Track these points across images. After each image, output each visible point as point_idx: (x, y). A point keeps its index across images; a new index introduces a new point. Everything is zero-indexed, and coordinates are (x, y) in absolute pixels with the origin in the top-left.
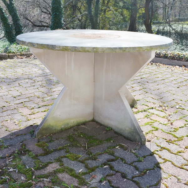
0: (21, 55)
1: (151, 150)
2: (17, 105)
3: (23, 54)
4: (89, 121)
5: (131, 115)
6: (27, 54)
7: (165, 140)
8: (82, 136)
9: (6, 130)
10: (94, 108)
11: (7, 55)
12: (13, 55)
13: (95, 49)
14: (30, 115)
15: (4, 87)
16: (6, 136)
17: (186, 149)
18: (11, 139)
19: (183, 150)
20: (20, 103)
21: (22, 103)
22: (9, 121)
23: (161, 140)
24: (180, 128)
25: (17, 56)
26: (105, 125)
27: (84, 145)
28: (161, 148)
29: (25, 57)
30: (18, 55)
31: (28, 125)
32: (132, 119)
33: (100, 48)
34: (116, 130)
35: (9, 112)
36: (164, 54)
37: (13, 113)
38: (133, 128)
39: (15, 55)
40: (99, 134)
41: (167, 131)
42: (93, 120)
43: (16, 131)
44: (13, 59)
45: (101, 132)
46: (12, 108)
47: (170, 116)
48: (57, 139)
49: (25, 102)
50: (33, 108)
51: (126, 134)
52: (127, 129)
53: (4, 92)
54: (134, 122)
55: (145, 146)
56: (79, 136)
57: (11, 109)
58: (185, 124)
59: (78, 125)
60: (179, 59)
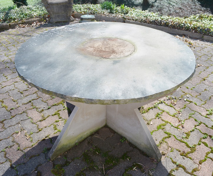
0: (22, 24)
1: (168, 170)
2: (26, 106)
3: (25, 22)
4: (102, 128)
5: (147, 134)
6: (29, 22)
7: (179, 153)
8: (97, 153)
9: (18, 150)
10: (107, 115)
11: (8, 24)
12: (15, 24)
13: (116, 102)
14: (40, 121)
15: (9, 77)
16: (19, 160)
17: (200, 165)
18: (25, 164)
19: (198, 166)
20: (28, 103)
21: (30, 102)
22: (19, 133)
23: (176, 152)
24: (191, 132)
25: (18, 25)
26: (119, 133)
27: (101, 168)
28: (177, 166)
29: (26, 25)
30: (20, 24)
31: (41, 139)
32: (148, 139)
33: (122, 101)
34: (131, 141)
35: (18, 118)
36: (165, 22)
37: (22, 119)
38: (149, 146)
39: (17, 24)
40: (114, 148)
41: (179, 138)
42: (106, 126)
43: (29, 149)
44: (15, 28)
45: (115, 145)
46: (21, 110)
47: (180, 113)
48: (72, 160)
49: (33, 100)
50: (43, 110)
51: (141, 148)
52: (143, 144)
53: (10, 84)
54: (151, 142)
55: (162, 165)
56: (94, 153)
57: (20, 113)
58: (195, 126)
59: (92, 135)
60: (180, 28)
